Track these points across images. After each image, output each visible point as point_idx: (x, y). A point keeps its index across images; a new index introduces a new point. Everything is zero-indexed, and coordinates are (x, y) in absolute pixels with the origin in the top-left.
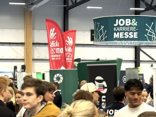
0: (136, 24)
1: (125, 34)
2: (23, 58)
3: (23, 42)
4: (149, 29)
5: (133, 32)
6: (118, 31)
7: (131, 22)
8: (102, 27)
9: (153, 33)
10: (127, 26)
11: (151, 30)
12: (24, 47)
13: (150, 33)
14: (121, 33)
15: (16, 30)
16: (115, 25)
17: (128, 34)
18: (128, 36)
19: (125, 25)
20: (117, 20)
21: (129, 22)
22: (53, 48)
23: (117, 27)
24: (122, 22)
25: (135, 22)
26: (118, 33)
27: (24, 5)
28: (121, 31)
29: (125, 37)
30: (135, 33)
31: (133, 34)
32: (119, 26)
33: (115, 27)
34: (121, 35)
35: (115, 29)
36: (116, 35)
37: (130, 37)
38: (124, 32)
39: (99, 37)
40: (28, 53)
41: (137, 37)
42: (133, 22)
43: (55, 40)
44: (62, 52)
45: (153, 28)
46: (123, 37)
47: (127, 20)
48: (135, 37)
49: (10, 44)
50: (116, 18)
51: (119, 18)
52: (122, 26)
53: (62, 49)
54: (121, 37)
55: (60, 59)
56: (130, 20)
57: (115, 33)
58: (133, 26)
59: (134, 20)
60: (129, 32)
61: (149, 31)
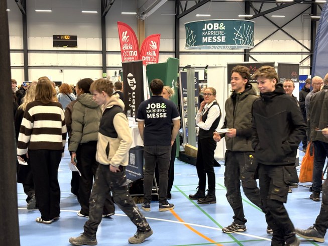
0: (224, 28)
1: (213, 38)
4: (237, 33)
5: (221, 36)
6: (206, 36)
7: (219, 26)
8: (192, 32)
9: (241, 37)
10: (215, 30)
11: (239, 34)
13: (238, 37)
17: (216, 38)
18: (216, 40)
19: (213, 30)
20: (206, 25)
21: (217, 26)
22: (125, 50)
24: (210, 27)
25: (223, 26)
26: (207, 38)
28: (209, 36)
29: (213, 41)
30: (223, 37)
31: (221, 38)
32: (207, 30)
33: (204, 31)
35: (203, 33)
36: (204, 40)
37: (218, 41)
41: (225, 41)
42: (221, 26)
43: (128, 43)
44: (136, 55)
45: (241, 31)
46: (211, 41)
47: (215, 24)
48: (223, 41)
50: (204, 22)
51: (207, 22)
52: (211, 31)
53: (136, 51)
56: (218, 24)
57: (203, 38)
58: (221, 30)
59: (222, 24)
60: (217, 36)
61: (237, 35)
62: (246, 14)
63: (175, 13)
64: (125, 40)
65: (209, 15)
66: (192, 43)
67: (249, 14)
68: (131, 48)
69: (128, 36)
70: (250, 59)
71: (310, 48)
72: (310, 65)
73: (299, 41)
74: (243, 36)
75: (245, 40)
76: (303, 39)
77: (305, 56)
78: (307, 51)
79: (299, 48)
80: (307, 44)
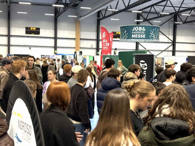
3: (75, 38)
5: (143, 34)
6: (134, 34)
8: (125, 31)
10: (140, 31)
12: (75, 41)
14: (136, 35)
15: (71, 31)
18: (140, 36)
20: (134, 28)
22: (104, 43)
24: (137, 29)
25: (144, 29)
27: (75, 17)
36: (133, 36)
39: (123, 37)
40: (77, 44)
41: (145, 37)
44: (109, 45)
49: (68, 39)
52: (137, 31)
53: (109, 44)
54: (136, 37)
55: (107, 49)
58: (143, 31)
60: (141, 34)
62: (137, 19)
63: (98, 17)
64: (104, 37)
65: (119, 19)
66: (125, 37)
67: (139, 20)
68: (106, 42)
69: (106, 35)
70: (139, 45)
72: (172, 50)
73: (167, 36)
76: (169, 35)
77: (170, 44)
78: (171, 42)
79: (167, 40)
80: (171, 38)
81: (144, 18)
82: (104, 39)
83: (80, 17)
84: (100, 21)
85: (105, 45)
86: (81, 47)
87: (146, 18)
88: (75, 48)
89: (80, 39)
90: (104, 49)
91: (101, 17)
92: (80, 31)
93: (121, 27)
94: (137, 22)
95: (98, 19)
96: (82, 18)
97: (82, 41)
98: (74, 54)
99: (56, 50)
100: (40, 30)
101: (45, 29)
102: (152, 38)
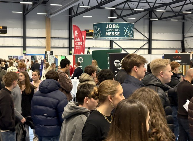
0: (118, 27)
1: (112, 33)
2: (45, 46)
3: (45, 37)
4: (126, 30)
5: (117, 32)
6: (108, 32)
7: (116, 26)
8: (99, 29)
9: (128, 33)
10: (114, 29)
11: (127, 31)
12: (45, 40)
13: (127, 33)
14: (110, 33)
15: (40, 29)
16: (106, 28)
17: (114, 33)
18: (114, 34)
19: (112, 28)
20: (108, 25)
21: (115, 26)
22: (76, 42)
23: (107, 29)
24: (110, 26)
25: (118, 26)
26: (108, 33)
27: (45, 15)
28: (110, 32)
29: (112, 35)
30: (118, 33)
31: (117, 33)
32: (109, 28)
33: (106, 29)
34: (110, 34)
35: (106, 30)
36: (107, 34)
37: (115, 35)
38: (112, 32)
39: (96, 35)
40: (48, 43)
41: (119, 35)
42: (117, 26)
43: (78, 37)
44: (81, 44)
45: (128, 30)
46: (111, 35)
47: (113, 25)
48: (118, 35)
49: (37, 38)
50: (107, 24)
51: (109, 24)
52: (111, 29)
53: (81, 42)
54: (110, 35)
55: (80, 48)
56: (115, 25)
57: (106, 33)
58: (117, 29)
59: (118, 25)
60: (115, 32)
61: (126, 31)
62: (111, 16)
63: (69, 14)
64: (77, 35)
65: (91, 17)
66: (98, 35)
67: (113, 17)
68: (79, 40)
69: (78, 33)
70: (114, 43)
71: (148, 37)
72: (148, 48)
73: (142, 33)
74: (129, 32)
75: (130, 34)
76: (144, 32)
77: (146, 42)
78: (147, 39)
79: (142, 38)
80: (147, 35)
81: (118, 15)
82: (76, 37)
83: (51, 14)
84: (72, 18)
85: (78, 44)
86: (53, 46)
87: (119, 15)
88: (45, 47)
89: (51, 38)
90: (77, 48)
91: (73, 14)
92: (51, 29)
93: (94, 25)
94: (111, 19)
95: (69, 16)
96: (52, 15)
97: (54, 40)
98: (44, 54)
99: (25, 50)
100: (7, 28)
101: (13, 28)
102: (127, 36)
